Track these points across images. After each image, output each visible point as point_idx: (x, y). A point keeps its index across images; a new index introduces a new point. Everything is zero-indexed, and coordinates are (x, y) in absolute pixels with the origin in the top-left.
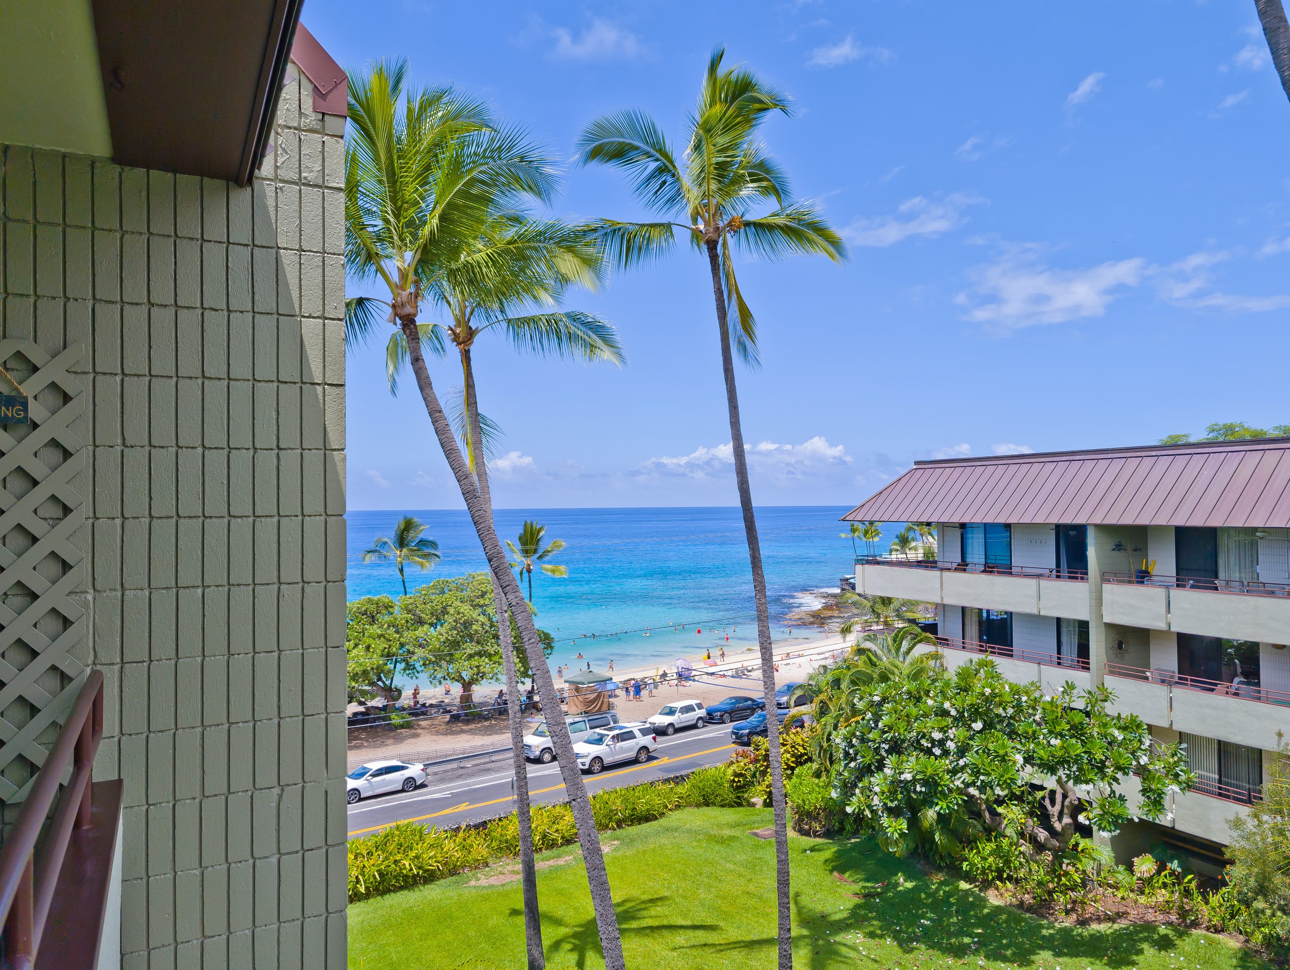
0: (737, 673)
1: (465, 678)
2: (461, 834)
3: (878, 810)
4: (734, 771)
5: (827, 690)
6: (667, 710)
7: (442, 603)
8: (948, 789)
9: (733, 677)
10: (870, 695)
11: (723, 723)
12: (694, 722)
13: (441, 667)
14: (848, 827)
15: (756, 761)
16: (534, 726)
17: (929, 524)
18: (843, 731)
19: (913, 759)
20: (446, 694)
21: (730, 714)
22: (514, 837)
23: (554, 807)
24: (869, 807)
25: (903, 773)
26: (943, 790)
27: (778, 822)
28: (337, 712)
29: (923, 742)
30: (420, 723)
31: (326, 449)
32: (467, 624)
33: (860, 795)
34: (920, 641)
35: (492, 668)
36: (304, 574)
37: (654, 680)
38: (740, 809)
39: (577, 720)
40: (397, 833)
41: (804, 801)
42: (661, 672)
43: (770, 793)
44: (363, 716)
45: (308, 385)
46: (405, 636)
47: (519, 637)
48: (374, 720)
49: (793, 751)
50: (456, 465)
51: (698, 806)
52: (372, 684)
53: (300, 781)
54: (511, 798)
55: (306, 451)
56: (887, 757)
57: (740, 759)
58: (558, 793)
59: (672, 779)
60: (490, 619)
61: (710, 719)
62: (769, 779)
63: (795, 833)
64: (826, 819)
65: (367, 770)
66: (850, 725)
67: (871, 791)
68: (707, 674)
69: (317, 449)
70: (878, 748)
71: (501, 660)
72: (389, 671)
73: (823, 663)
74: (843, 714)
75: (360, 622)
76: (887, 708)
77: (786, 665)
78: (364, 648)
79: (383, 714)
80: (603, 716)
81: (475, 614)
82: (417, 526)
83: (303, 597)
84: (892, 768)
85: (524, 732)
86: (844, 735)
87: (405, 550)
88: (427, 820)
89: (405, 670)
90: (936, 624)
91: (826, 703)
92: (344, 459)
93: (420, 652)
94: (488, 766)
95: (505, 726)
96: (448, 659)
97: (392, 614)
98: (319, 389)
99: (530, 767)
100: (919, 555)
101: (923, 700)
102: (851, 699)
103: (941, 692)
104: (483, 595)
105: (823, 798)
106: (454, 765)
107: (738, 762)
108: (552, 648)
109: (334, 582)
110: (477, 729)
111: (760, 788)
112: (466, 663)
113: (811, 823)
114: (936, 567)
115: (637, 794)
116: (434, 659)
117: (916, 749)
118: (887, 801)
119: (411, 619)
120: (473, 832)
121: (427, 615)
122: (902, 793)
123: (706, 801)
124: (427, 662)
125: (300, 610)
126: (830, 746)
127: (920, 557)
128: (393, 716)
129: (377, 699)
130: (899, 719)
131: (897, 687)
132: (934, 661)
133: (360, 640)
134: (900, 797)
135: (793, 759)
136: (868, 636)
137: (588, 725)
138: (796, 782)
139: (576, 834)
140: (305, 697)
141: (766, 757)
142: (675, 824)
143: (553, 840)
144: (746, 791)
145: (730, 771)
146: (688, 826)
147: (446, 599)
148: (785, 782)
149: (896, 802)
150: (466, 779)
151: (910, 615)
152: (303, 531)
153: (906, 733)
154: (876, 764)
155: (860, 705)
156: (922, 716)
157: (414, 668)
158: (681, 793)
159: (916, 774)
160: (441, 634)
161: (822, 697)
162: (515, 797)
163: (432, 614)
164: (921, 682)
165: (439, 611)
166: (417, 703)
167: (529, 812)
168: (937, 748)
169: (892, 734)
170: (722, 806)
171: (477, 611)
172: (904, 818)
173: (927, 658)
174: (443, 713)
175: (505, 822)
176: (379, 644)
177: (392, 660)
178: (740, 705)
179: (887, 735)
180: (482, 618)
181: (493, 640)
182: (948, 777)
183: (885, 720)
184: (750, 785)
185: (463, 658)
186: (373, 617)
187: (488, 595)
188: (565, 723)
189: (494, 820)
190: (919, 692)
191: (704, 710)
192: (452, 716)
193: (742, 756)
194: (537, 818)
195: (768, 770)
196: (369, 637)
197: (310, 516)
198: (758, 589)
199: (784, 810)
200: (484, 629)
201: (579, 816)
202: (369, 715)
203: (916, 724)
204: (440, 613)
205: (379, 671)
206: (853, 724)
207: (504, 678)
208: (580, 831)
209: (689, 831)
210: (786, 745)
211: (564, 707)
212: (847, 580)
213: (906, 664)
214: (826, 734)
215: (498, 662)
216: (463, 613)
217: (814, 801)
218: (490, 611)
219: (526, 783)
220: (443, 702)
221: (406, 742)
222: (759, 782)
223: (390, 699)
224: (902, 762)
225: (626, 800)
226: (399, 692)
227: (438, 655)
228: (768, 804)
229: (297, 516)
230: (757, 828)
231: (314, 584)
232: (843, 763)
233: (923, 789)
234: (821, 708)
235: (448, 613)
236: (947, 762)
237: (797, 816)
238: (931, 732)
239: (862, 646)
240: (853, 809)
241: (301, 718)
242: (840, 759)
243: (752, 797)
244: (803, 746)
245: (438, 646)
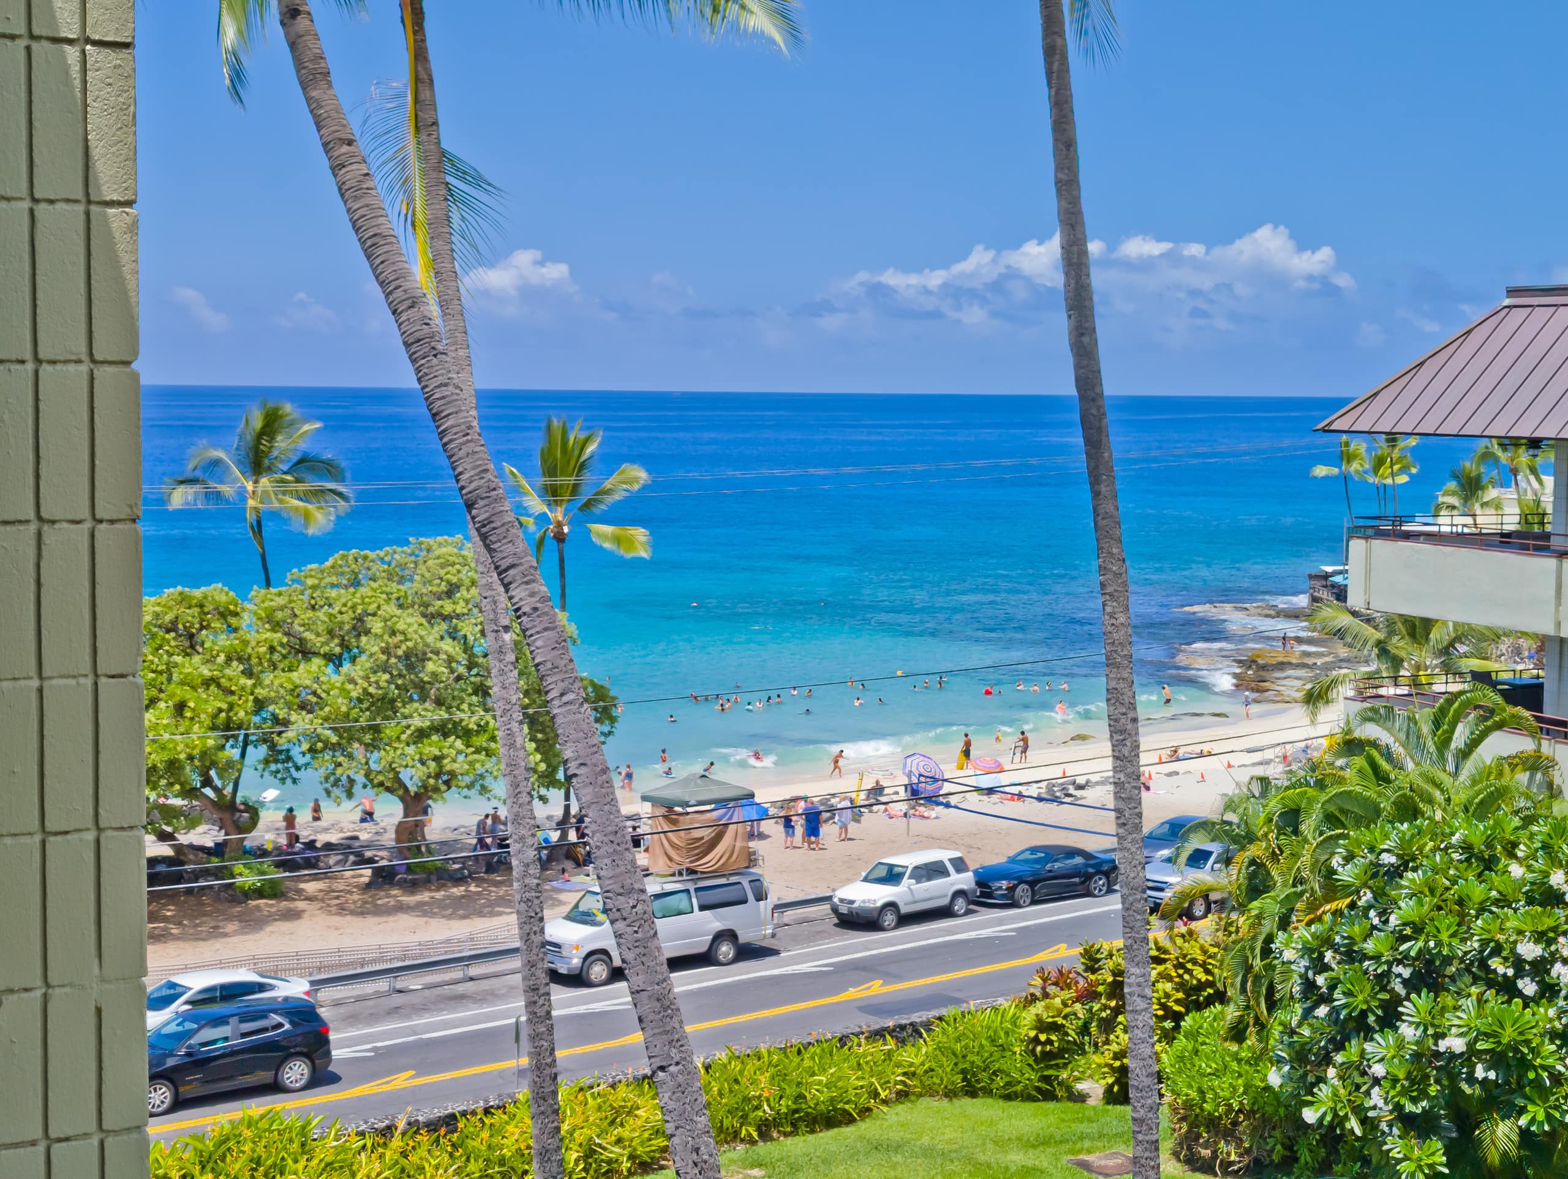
0: (1050, 789)
1: (409, 784)
2: (396, 1142)
3: (1378, 1119)
4: (1039, 1019)
5: (1266, 835)
6: (882, 872)
7: (354, 608)
8: (1551, 1076)
9: (1040, 799)
10: (1372, 849)
11: (1014, 905)
12: (945, 901)
13: (350, 757)
14: (1305, 1156)
15: (1094, 996)
16: (570, 898)
17: (1534, 443)
18: (1303, 933)
19: (1469, 1003)
20: (363, 820)
21: (1032, 884)
22: (519, 1152)
23: (613, 1086)
24: (1359, 1111)
25: (1443, 1036)
26: (1538, 1079)
27: (1140, 1137)
28: (122, 829)
29: (1495, 963)
30: (302, 886)
31: (89, 202)
32: (414, 659)
33: (1336, 1082)
34: (1500, 726)
35: (471, 764)
36: (42, 501)
37: (852, 801)
38: (1051, 1105)
39: (670, 887)
40: (247, 1133)
41: (1201, 1092)
42: (869, 784)
43: (1123, 1071)
44: (170, 865)
45: (46, 44)
46: (267, 682)
47: (536, 692)
48: (196, 876)
49: (1180, 976)
50: (388, 273)
51: (950, 1094)
52: (190, 792)
53: (39, 982)
54: (511, 1064)
55: (43, 206)
56: (1408, 998)
57: (1052, 990)
58: (625, 1055)
59: (892, 1031)
60: (467, 649)
61: (983, 895)
62: (1121, 1038)
63: (1178, 1165)
64: (1252, 1136)
65: (181, 990)
66: (1319, 919)
67: (1364, 1073)
68: (978, 789)
69: (68, 201)
70: (1387, 974)
71: (493, 745)
72: (230, 764)
73: (1260, 771)
74: (1302, 893)
75: (160, 647)
76: (1413, 881)
77: (1170, 775)
78: (172, 710)
79: (215, 862)
80: (733, 879)
81: (432, 635)
82: (292, 423)
83: (39, 555)
84: (1418, 1025)
85: (547, 913)
86: (1305, 943)
87: (264, 481)
88: (319, 1109)
89: (267, 762)
90: (1541, 685)
91: (1263, 865)
92: (133, 228)
93: (301, 722)
94: (461, 988)
95: (502, 898)
96: (368, 738)
97: (236, 630)
98: (72, 53)
99: (559, 994)
100: (1506, 519)
101: (1501, 866)
102: (1323, 858)
103: (1543, 848)
104: (451, 591)
105: (1247, 1087)
106: (382, 985)
107: (1046, 995)
108: (613, 720)
109: (112, 522)
110: (434, 902)
111: (1097, 1059)
112: (411, 750)
113: (1216, 1143)
114: (1546, 548)
115: (807, 1063)
116: (334, 739)
117: (1476, 980)
118: (1403, 1101)
119: (282, 645)
120: (424, 1138)
121: (318, 635)
122: (1437, 1082)
123: (969, 1084)
124: (320, 745)
125: (32, 587)
126: (1269, 968)
127: (1511, 523)
128: (239, 868)
129: (202, 828)
130: (1440, 908)
131: (1439, 833)
132: (1528, 773)
133: (161, 691)
134: (1433, 1090)
135: (1180, 995)
136: (1372, 709)
137: (694, 901)
138: (1185, 1049)
139: (664, 1150)
140: (47, 789)
141: (1116, 989)
142: (895, 1136)
143: (609, 1162)
144: (1065, 1065)
145: (1029, 1016)
146: (926, 1140)
147: (363, 598)
148: (1158, 1047)
149: (1424, 1103)
150: (408, 1017)
151: (1476, 664)
152: (37, 399)
153: (1455, 942)
154: (1380, 1012)
155: (1346, 874)
156: (1496, 902)
157: (289, 758)
158: (911, 1065)
159: (1476, 1039)
160: (352, 681)
161: (1256, 850)
162: (525, 1061)
163: (330, 632)
164: (1498, 823)
165: (347, 627)
166: (294, 838)
167: (555, 1093)
168: (1527, 980)
169: (1420, 944)
170: (1008, 1097)
171: (436, 628)
172: (1441, 1138)
173: (1513, 767)
174: (355, 863)
175: (499, 1117)
176: (206, 701)
177: (235, 737)
178: (1057, 865)
179: (1409, 944)
180: (449, 646)
181: (474, 699)
182: (1553, 1048)
183: (1406, 910)
184: (1074, 1052)
185: (404, 737)
186: (191, 636)
187: (463, 592)
188: (643, 891)
189: (474, 1113)
190: (1489, 845)
191: (970, 874)
192: (379, 873)
193: (1056, 984)
194: (573, 1110)
195: (1121, 1018)
196: (182, 683)
197: (53, 362)
198: (1109, 590)
199: (1155, 1109)
200: (452, 671)
201: (672, 1105)
202: (183, 863)
203: (1479, 922)
204: (348, 632)
205: (207, 762)
206: (1328, 918)
207: (500, 788)
208: (675, 1140)
209: (928, 1152)
210: (1164, 961)
211: (642, 859)
212: (1326, 576)
213: (1462, 778)
214: (1261, 938)
215: (487, 750)
216: (403, 633)
217: (1227, 1094)
218: (468, 629)
219: (550, 1030)
220: (356, 838)
221: (269, 929)
222: (1096, 1045)
223: (231, 829)
224: (1443, 1010)
225: (781, 1076)
226: (253, 811)
227: (346, 730)
228: (1118, 1095)
229: (23, 362)
230: (1089, 1152)
231: (65, 525)
232: (1298, 1009)
233: (1492, 1075)
234: (1251, 877)
235: (367, 632)
236: (1552, 1012)
237: (1185, 1126)
238: (1515, 942)
239: (1357, 734)
240: (1319, 1114)
241: (38, 838)
242: (1292, 997)
243: (1078, 1079)
244: (1204, 965)
245: (344, 709)
